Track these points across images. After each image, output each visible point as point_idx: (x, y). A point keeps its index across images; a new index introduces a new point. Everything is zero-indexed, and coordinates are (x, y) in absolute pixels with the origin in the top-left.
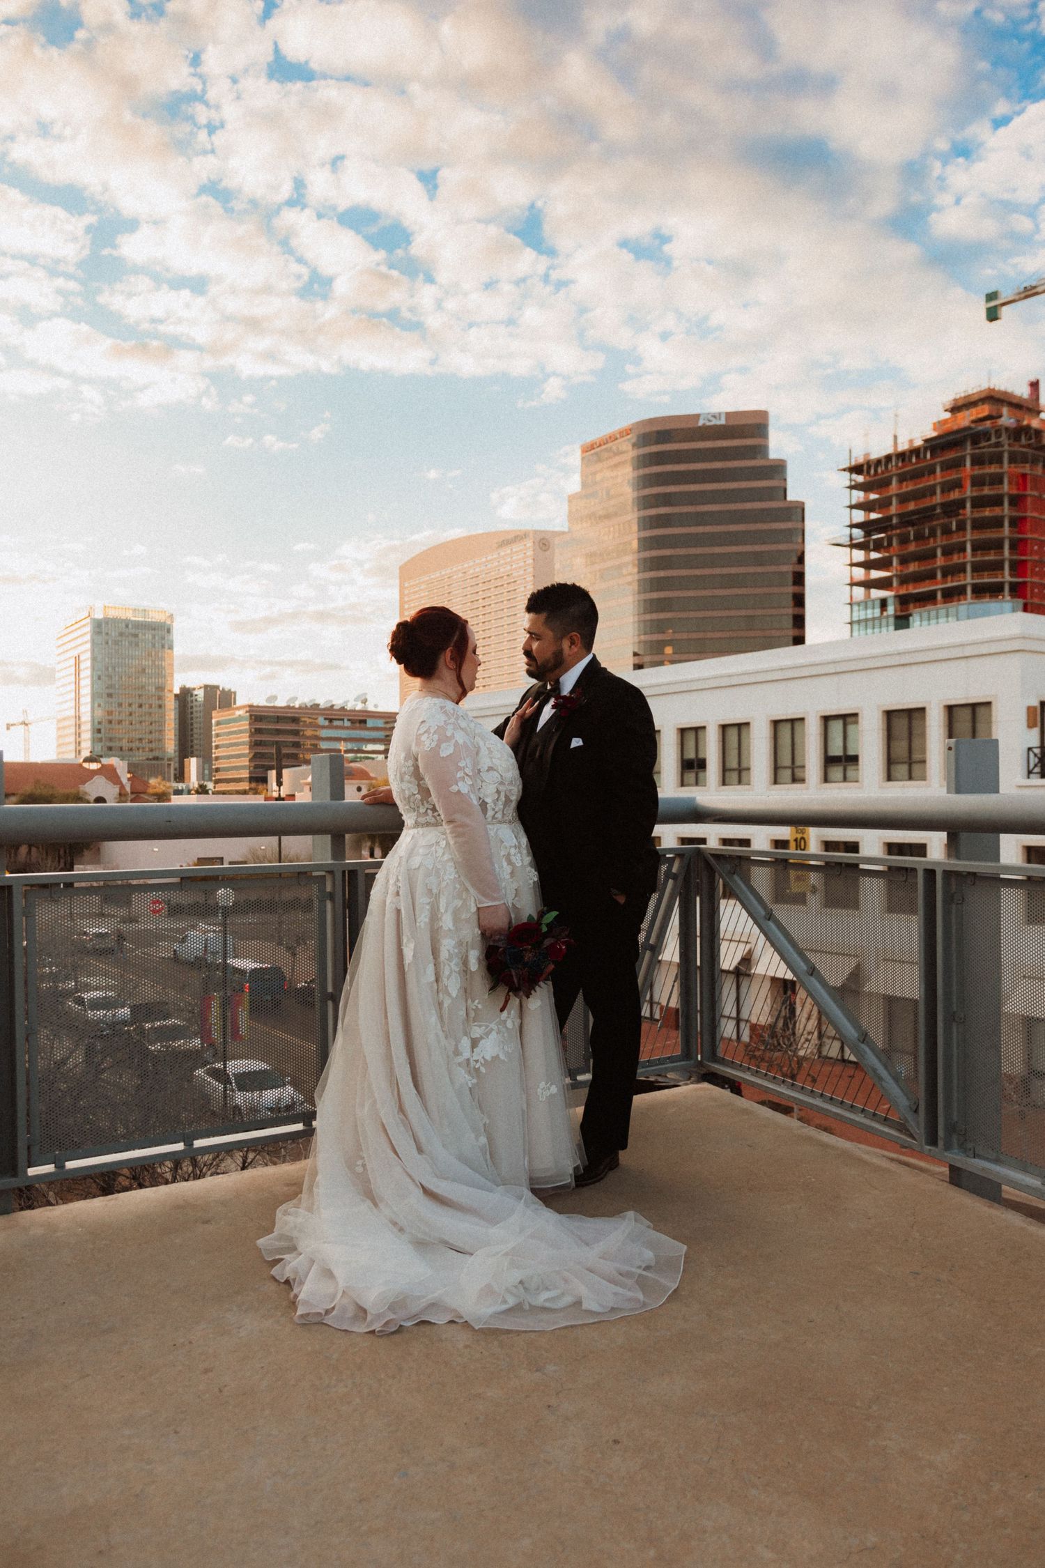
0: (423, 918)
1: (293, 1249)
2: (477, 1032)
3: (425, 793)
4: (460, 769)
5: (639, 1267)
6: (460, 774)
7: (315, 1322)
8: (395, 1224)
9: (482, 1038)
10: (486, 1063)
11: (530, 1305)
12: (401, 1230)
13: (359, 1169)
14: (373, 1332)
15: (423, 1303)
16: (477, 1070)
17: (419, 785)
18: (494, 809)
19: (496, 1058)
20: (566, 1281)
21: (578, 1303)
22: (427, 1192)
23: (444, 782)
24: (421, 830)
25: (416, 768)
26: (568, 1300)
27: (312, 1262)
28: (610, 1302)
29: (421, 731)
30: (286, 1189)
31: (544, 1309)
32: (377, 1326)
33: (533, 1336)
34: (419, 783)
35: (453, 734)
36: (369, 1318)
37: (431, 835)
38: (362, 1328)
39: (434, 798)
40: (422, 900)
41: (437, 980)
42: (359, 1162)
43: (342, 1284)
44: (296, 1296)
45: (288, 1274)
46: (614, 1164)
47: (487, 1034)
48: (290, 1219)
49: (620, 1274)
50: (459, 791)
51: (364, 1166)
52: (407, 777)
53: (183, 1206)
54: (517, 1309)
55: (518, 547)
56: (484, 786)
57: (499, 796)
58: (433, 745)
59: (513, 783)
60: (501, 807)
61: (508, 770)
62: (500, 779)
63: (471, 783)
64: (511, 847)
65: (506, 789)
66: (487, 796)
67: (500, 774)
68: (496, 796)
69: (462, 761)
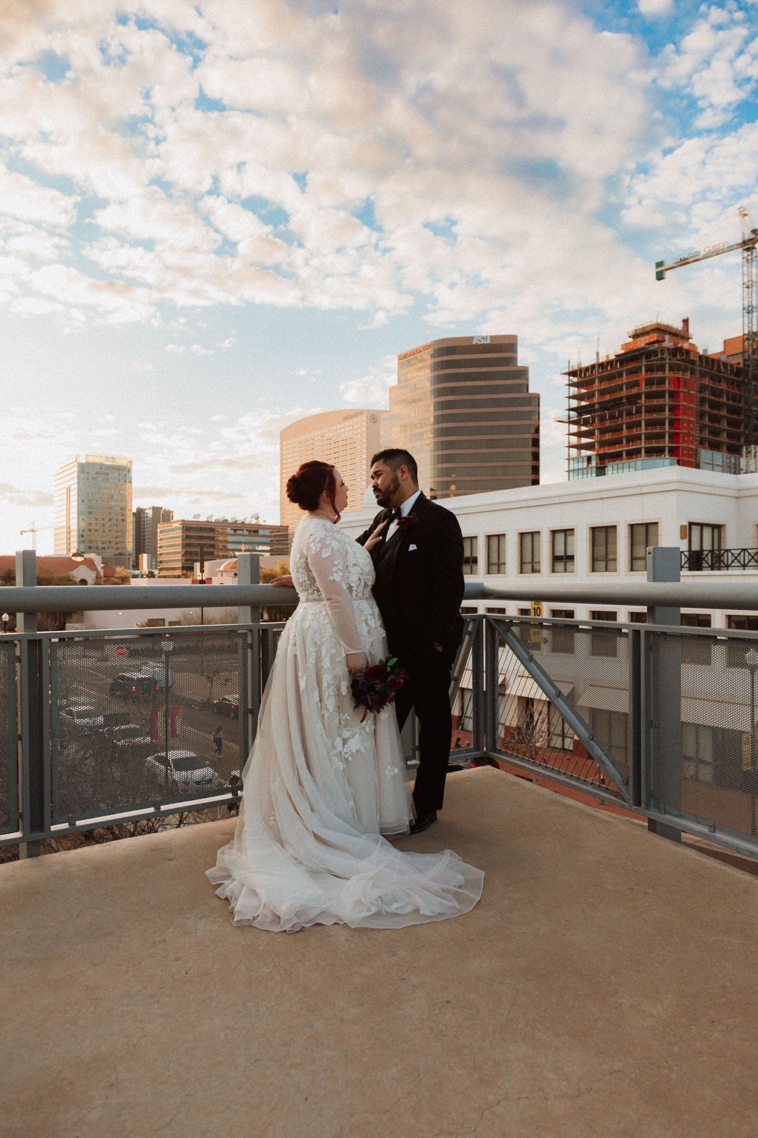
0: (311, 660)
1: (229, 877)
2: (346, 734)
3: (312, 580)
4: (335, 565)
5: (455, 886)
6: (335, 569)
7: (247, 926)
8: (296, 859)
9: (349, 738)
10: (352, 755)
11: (386, 912)
12: (300, 863)
13: (272, 823)
14: (285, 931)
15: (317, 912)
16: (346, 759)
17: (308, 575)
18: (357, 591)
19: (358, 751)
20: (409, 895)
21: (417, 911)
22: (317, 838)
23: (324, 574)
24: (310, 604)
25: (307, 564)
26: (409, 909)
27: (243, 885)
28: (438, 910)
29: (311, 540)
30: (222, 837)
31: (396, 915)
32: (287, 927)
33: (389, 932)
35: (330, 544)
36: (282, 922)
37: (317, 606)
38: (277, 929)
39: (318, 584)
40: (311, 649)
41: (321, 701)
42: (272, 818)
43: (263, 901)
44: (233, 908)
45: (227, 893)
46: (434, 819)
47: (353, 736)
48: (226, 856)
49: (443, 891)
50: (334, 580)
51: (275, 820)
52: (301, 570)
53: (155, 849)
54: (378, 914)
55: (357, 420)
56: (350, 576)
57: (360, 582)
58: (317, 550)
59: (370, 574)
60: (362, 589)
61: (366, 565)
62: (361, 571)
63: (342, 574)
64: (368, 615)
65: (365, 578)
66: (353, 582)
67: (361, 568)
68: (358, 582)
69: (337, 560)
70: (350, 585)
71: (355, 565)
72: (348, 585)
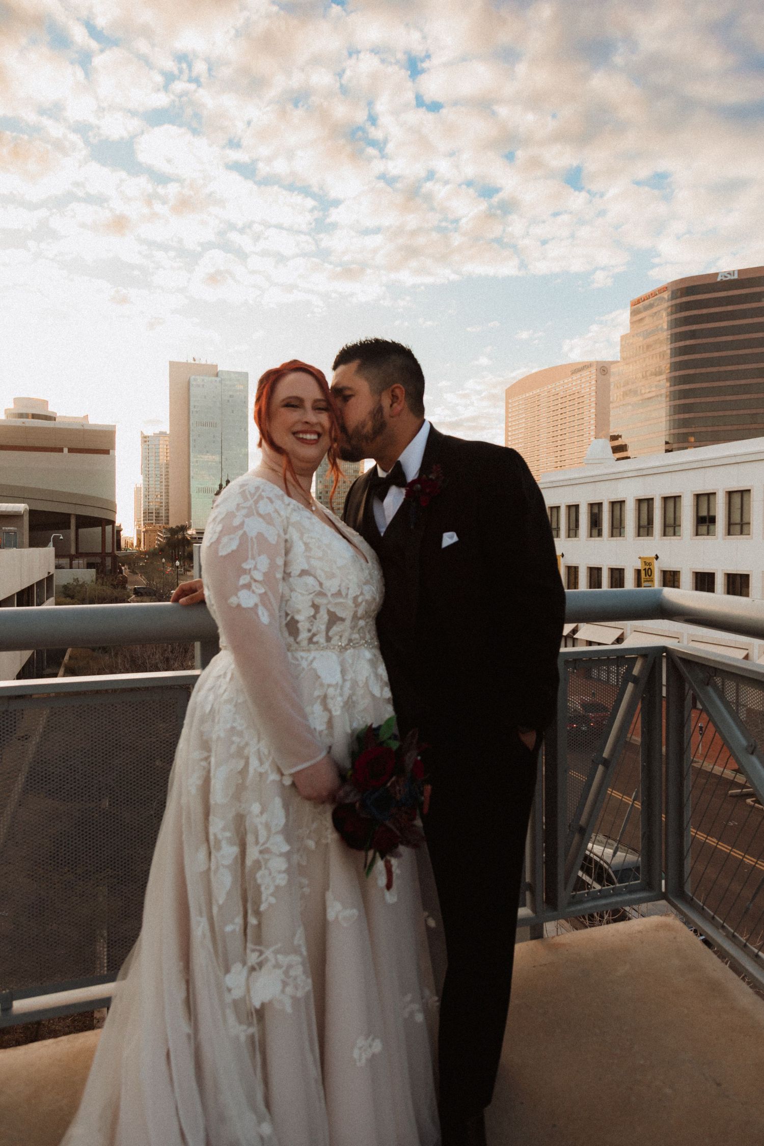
4: (245, 572)
6: (244, 580)
35: (243, 524)
55: (585, 373)
57: (317, 611)
59: (344, 594)
60: (323, 627)
61: (332, 576)
62: (318, 588)
63: (263, 591)
64: (329, 686)
65: (329, 603)
66: (298, 611)
67: (318, 581)
68: (312, 612)
69: (250, 561)
70: (293, 618)
71: (304, 573)
72: (289, 618)
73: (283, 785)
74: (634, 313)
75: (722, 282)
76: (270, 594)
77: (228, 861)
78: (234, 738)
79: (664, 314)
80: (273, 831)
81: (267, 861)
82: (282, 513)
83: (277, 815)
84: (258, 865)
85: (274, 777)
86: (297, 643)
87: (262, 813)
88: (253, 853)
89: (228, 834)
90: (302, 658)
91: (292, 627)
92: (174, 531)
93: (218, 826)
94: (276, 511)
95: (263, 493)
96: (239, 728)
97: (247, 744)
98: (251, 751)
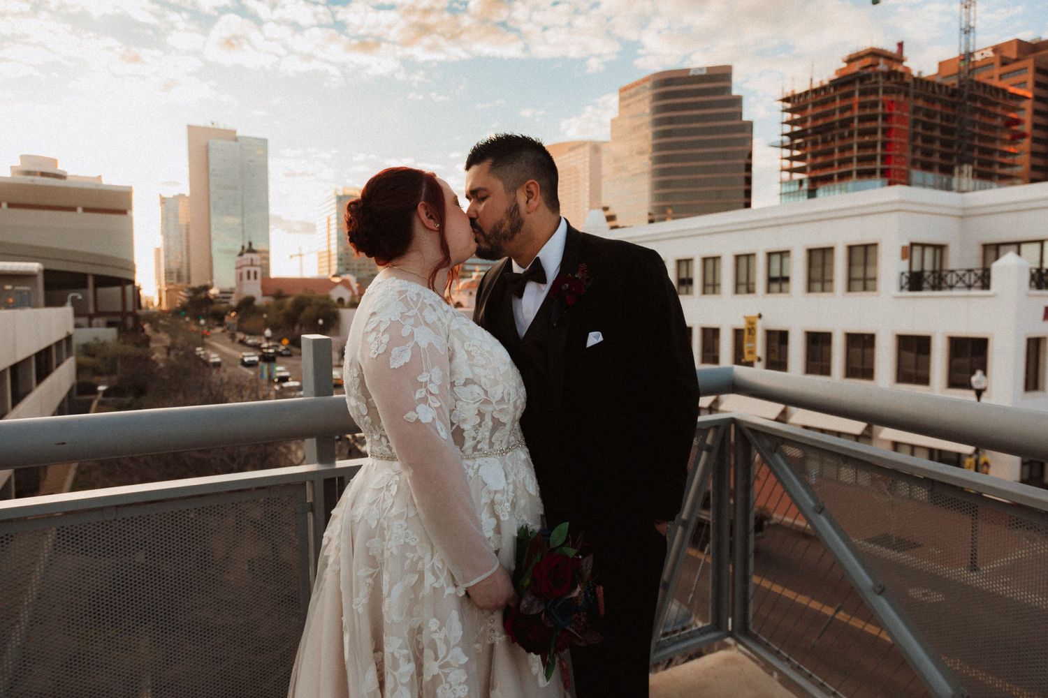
4: (420, 385)
6: (420, 394)
18: (474, 438)
23: (397, 407)
25: (362, 382)
29: (369, 328)
34: (367, 400)
35: (412, 334)
50: (418, 420)
55: (581, 150)
56: (458, 408)
57: (482, 420)
58: (381, 351)
59: (506, 399)
60: (487, 434)
61: (496, 383)
62: (483, 396)
63: (439, 404)
64: (496, 492)
65: (495, 409)
66: (464, 420)
67: (483, 389)
68: (478, 421)
69: (425, 374)
70: (458, 426)
71: (468, 382)
72: (454, 428)
73: (457, 596)
74: (622, 99)
75: (694, 77)
76: (444, 406)
77: (406, 680)
78: (406, 554)
79: (647, 101)
80: (452, 644)
81: (447, 675)
82: (444, 320)
83: (456, 628)
84: (435, 680)
85: (450, 590)
86: (463, 452)
87: (440, 629)
88: (432, 668)
89: (405, 652)
90: (468, 466)
91: (458, 435)
92: (196, 291)
93: (394, 645)
94: (439, 319)
95: (425, 301)
96: (412, 544)
97: (420, 558)
98: (427, 564)
